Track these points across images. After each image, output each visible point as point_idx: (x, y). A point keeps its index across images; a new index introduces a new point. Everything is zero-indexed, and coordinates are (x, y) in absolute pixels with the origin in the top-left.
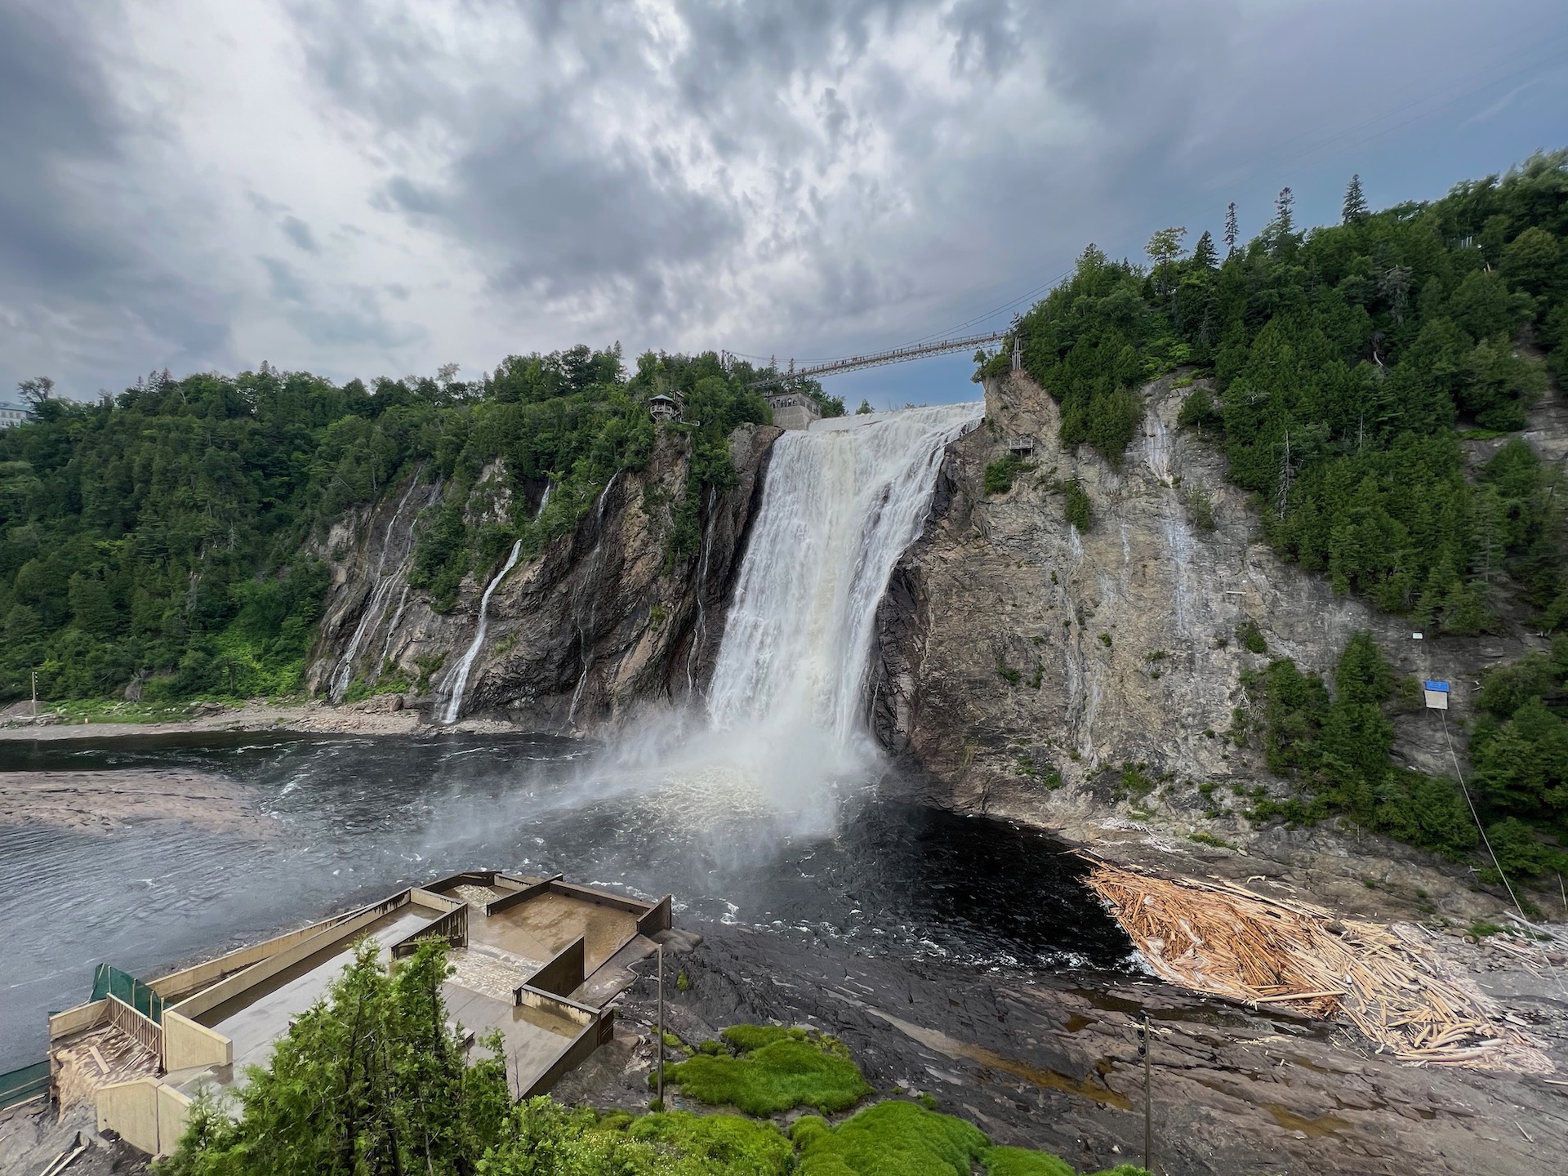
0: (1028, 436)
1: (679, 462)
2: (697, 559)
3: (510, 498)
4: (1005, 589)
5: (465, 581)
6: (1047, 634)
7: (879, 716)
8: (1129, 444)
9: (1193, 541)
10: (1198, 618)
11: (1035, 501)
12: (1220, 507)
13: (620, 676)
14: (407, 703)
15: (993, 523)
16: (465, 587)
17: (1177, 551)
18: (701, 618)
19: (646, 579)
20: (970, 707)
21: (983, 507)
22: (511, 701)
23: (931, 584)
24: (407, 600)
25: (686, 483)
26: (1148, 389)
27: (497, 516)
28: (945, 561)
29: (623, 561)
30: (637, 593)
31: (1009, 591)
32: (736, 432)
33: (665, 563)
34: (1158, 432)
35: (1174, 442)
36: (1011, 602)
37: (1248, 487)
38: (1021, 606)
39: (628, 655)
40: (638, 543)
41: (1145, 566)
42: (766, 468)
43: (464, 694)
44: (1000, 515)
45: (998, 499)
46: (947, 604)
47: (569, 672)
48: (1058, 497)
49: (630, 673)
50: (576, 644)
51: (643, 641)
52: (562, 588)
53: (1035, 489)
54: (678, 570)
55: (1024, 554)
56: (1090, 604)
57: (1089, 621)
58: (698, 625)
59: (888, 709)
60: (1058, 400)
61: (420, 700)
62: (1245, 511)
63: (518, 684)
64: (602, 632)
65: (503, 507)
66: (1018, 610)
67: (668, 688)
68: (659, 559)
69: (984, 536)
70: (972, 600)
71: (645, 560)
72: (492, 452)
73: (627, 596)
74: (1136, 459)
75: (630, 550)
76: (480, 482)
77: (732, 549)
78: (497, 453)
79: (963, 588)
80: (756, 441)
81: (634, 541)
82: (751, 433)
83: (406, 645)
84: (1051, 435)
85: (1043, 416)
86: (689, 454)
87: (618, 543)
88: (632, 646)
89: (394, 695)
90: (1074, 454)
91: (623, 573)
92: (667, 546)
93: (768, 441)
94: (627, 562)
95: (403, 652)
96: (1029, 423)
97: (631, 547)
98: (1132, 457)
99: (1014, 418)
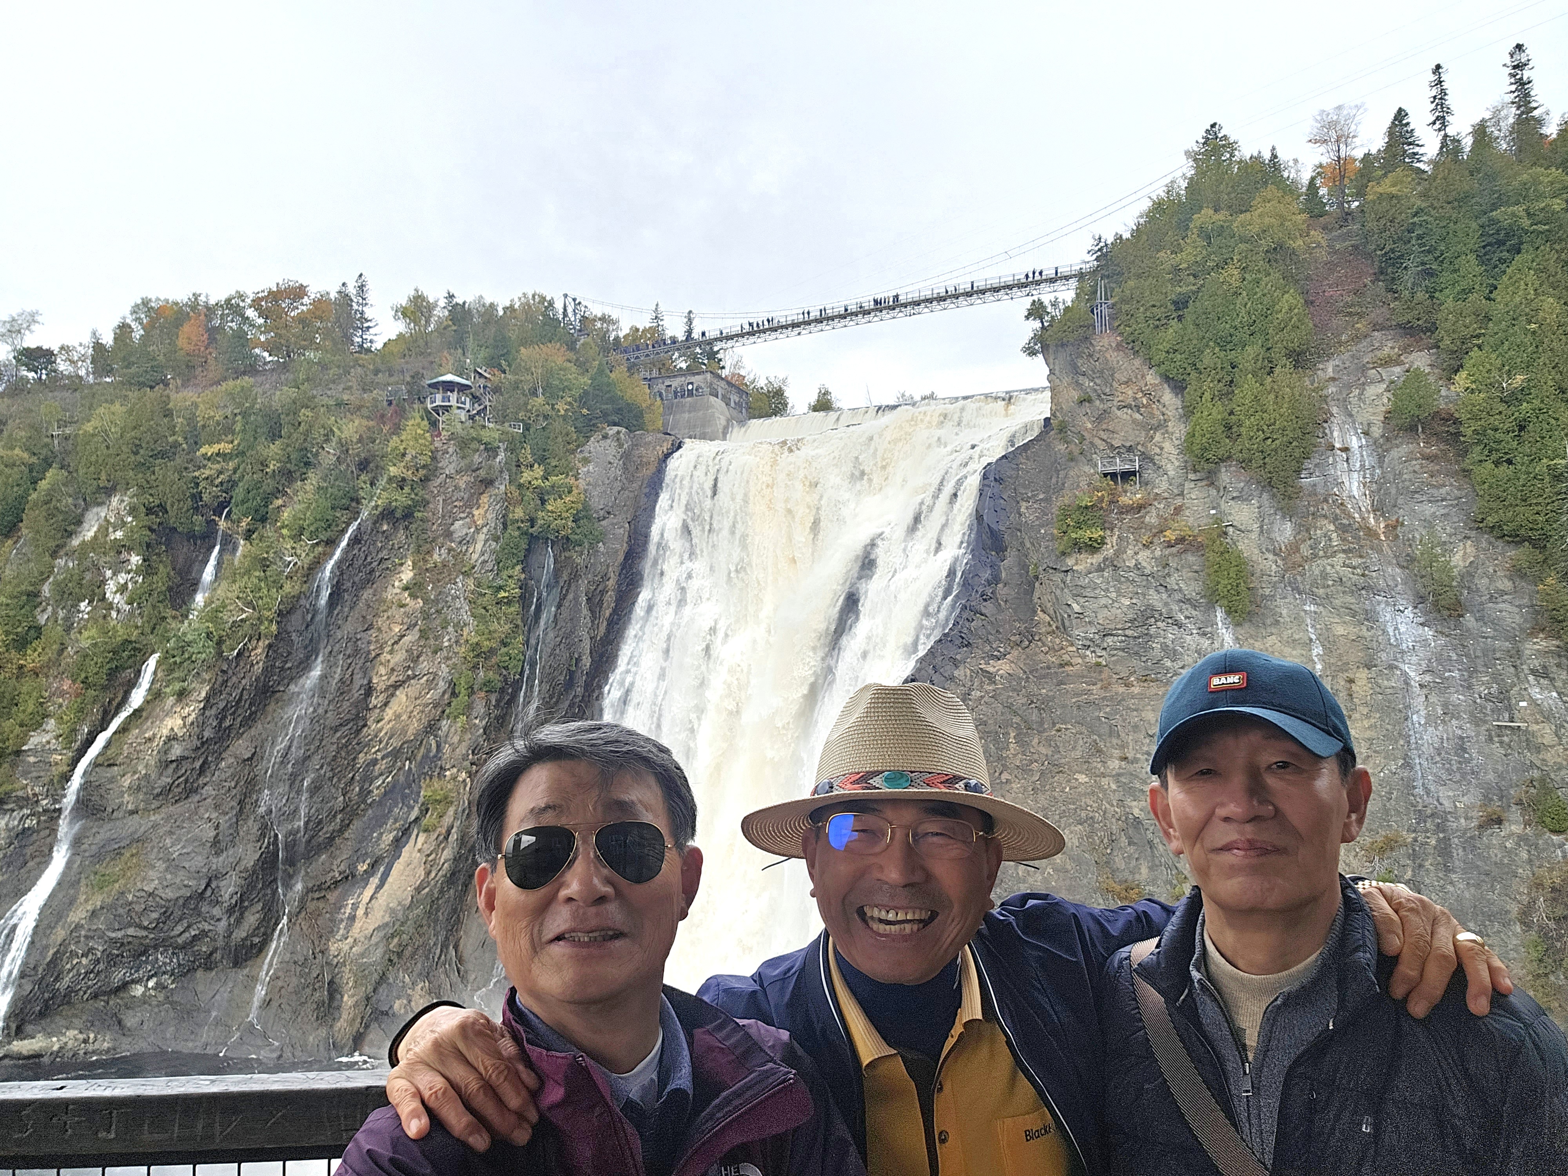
0: (1130, 449)
1: (484, 499)
3: (137, 572)
4: (1105, 730)
5: (36, 740)
8: (1307, 464)
9: (1429, 633)
10: (1449, 771)
11: (1150, 566)
12: (1469, 574)
13: (358, 924)
15: (1076, 608)
17: (1403, 652)
19: (414, 726)
21: (1057, 577)
22: (125, 986)
25: (496, 539)
26: (1329, 368)
27: (110, 606)
28: (990, 677)
29: (369, 690)
30: (396, 754)
31: (1113, 732)
32: (594, 446)
33: (454, 694)
34: (1354, 443)
35: (1381, 459)
36: (1117, 753)
37: (1515, 538)
39: (375, 881)
40: (399, 657)
41: (1351, 681)
42: (649, 512)
43: (22, 975)
44: (1088, 592)
45: (1083, 562)
47: (252, 919)
49: (379, 916)
50: (268, 861)
51: (406, 851)
52: (241, 747)
53: (1148, 544)
54: (479, 708)
55: (1135, 662)
60: (1179, 387)
62: (1510, 579)
63: (141, 952)
64: (321, 836)
65: (122, 589)
66: (1131, 768)
67: (456, 947)
68: (442, 685)
69: (1063, 628)
70: (1044, 751)
71: (414, 688)
72: (103, 476)
73: (375, 762)
74: (1320, 490)
75: (383, 670)
76: (76, 542)
77: (587, 662)
78: (115, 485)
79: (1028, 728)
80: (631, 460)
81: (391, 652)
82: (620, 445)
84: (1170, 449)
85: (1153, 415)
86: (501, 485)
87: (358, 657)
88: (381, 864)
90: (1214, 482)
91: (368, 715)
92: (459, 661)
93: (654, 460)
94: (377, 695)
96: (1129, 426)
97: (385, 664)
98: (1314, 485)
99: (1102, 418)
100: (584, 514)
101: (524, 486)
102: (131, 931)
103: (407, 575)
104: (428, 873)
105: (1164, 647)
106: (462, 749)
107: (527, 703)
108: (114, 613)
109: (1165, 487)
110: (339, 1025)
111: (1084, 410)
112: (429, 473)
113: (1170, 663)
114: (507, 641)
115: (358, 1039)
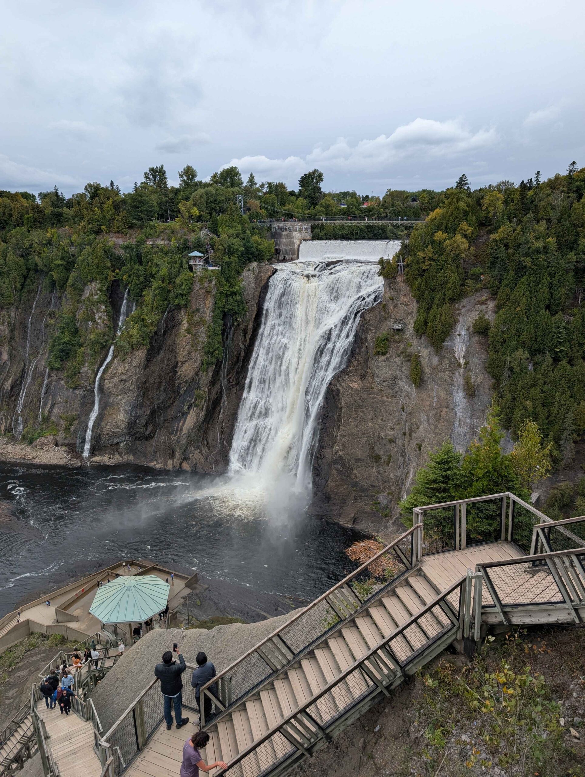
0: (401, 320)
1: (209, 297)
2: (222, 362)
3: (104, 312)
4: (378, 411)
5: (83, 369)
6: (396, 438)
7: (315, 468)
8: (446, 339)
11: (399, 363)
13: (179, 432)
14: (60, 442)
15: (377, 372)
16: (84, 373)
18: (225, 397)
19: (191, 374)
20: (355, 471)
21: (373, 361)
23: (343, 402)
24: (49, 376)
25: (213, 312)
26: (465, 302)
27: (97, 323)
28: (352, 389)
29: (177, 363)
30: (187, 382)
31: (380, 411)
32: (245, 273)
33: (203, 364)
35: (469, 340)
36: (381, 418)
37: (493, 376)
38: (385, 421)
39: (183, 420)
40: (185, 353)
41: (441, 411)
42: (264, 299)
43: (92, 439)
44: (380, 368)
45: (380, 358)
46: (350, 414)
47: (150, 429)
48: (409, 363)
49: (184, 431)
50: (153, 412)
51: (191, 412)
53: (399, 356)
54: (210, 369)
55: (391, 391)
56: (415, 427)
57: (414, 435)
58: (223, 400)
59: (319, 466)
60: (418, 302)
61: (66, 441)
62: (489, 389)
64: (168, 404)
65: (100, 318)
66: (383, 423)
67: (206, 440)
68: (199, 362)
69: (373, 376)
70: (361, 414)
71: (190, 362)
72: (89, 277)
73: (181, 383)
75: (181, 357)
76: (83, 298)
77: (243, 354)
78: (93, 279)
79: (358, 407)
80: (257, 279)
81: (183, 351)
82: (254, 273)
83: (53, 406)
84: (412, 323)
85: (409, 309)
86: (214, 292)
87: (173, 352)
88: (185, 415)
89: (51, 437)
90: (420, 338)
91: (177, 370)
92: (203, 354)
93: (266, 278)
94: (180, 364)
95: (52, 410)
96: (402, 312)
97: (182, 355)
98: (448, 346)
99: (395, 306)
100: (241, 303)
101: (221, 293)
102: (118, 430)
103: (185, 325)
104: (197, 419)
105: (399, 387)
106: (206, 382)
107: (225, 367)
108: (99, 326)
109: (408, 336)
110: (175, 460)
111: (391, 302)
112: (190, 290)
113: (400, 393)
114: (217, 348)
115: (181, 464)
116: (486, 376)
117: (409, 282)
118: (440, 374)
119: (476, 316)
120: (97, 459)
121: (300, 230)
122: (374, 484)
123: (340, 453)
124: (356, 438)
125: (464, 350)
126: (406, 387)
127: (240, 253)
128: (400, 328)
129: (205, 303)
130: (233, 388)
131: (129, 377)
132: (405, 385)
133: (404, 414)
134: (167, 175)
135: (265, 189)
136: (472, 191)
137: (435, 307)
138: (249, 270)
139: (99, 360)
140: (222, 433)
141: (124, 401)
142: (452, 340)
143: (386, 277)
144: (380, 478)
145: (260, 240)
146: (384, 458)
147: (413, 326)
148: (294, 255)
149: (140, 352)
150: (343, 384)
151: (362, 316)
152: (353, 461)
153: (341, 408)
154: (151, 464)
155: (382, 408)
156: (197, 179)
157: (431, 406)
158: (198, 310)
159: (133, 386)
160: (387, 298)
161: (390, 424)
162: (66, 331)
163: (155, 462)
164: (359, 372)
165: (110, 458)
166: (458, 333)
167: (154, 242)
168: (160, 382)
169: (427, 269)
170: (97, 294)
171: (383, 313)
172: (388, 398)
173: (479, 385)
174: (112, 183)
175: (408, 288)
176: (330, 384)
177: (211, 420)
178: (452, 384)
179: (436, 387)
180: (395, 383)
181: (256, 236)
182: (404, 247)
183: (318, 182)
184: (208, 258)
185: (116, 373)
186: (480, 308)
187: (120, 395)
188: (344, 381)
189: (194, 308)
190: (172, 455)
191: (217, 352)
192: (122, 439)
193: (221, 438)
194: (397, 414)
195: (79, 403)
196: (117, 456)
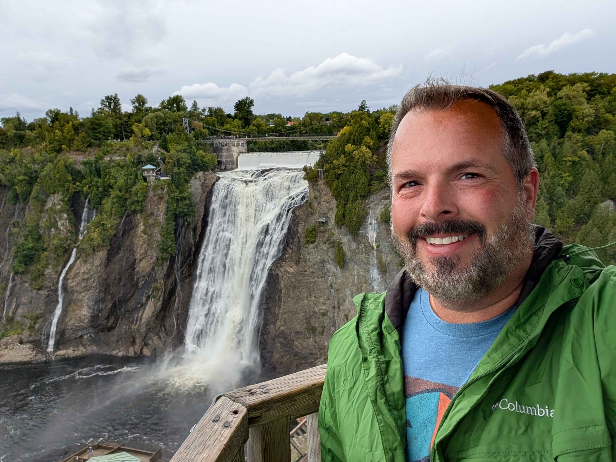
0: (324, 214)
1: (162, 202)
2: (175, 257)
3: (66, 219)
4: (312, 289)
5: (47, 271)
6: (327, 312)
7: (261, 343)
8: (361, 228)
11: (325, 249)
13: (139, 322)
14: (25, 340)
15: (308, 257)
16: (48, 275)
18: (179, 288)
19: (148, 269)
20: (296, 343)
21: (304, 248)
23: (282, 284)
24: (13, 280)
25: (166, 215)
26: (373, 198)
27: (60, 230)
28: (289, 273)
29: (135, 260)
30: (144, 276)
31: (313, 290)
32: (192, 181)
33: (158, 260)
35: (379, 227)
36: (314, 295)
38: (317, 298)
39: (142, 310)
40: (142, 251)
41: (362, 286)
42: (210, 202)
43: (56, 335)
44: (311, 254)
45: (310, 246)
46: (288, 295)
47: (112, 320)
48: (333, 249)
49: (144, 320)
50: (114, 306)
51: (149, 302)
53: (325, 243)
54: (165, 264)
55: (320, 272)
56: (342, 300)
57: (342, 307)
58: (177, 290)
59: (265, 341)
60: (336, 199)
61: (31, 339)
64: (127, 298)
65: (63, 225)
66: (317, 299)
67: (164, 326)
68: (155, 258)
69: (305, 261)
70: (298, 294)
71: (147, 259)
72: (51, 189)
73: (139, 278)
74: (364, 234)
75: (138, 255)
76: (46, 208)
77: (194, 249)
78: (55, 191)
79: (295, 287)
80: (203, 185)
81: (140, 250)
82: (200, 181)
83: (17, 307)
84: (333, 216)
85: (330, 205)
86: (166, 198)
87: (132, 251)
88: (143, 305)
89: (16, 336)
90: (341, 228)
91: (135, 266)
92: (158, 251)
93: (211, 185)
94: (137, 261)
95: (16, 311)
96: (325, 208)
97: (139, 252)
98: (362, 233)
99: (319, 204)
100: (190, 206)
101: (173, 198)
102: (81, 324)
103: (142, 227)
104: (155, 308)
105: (327, 269)
106: (161, 275)
107: (178, 261)
108: (62, 232)
109: (331, 227)
110: (136, 347)
111: (315, 200)
112: (145, 197)
113: (328, 274)
114: (171, 246)
115: (141, 350)
116: (394, 255)
117: (328, 184)
118: (359, 256)
119: (382, 209)
120: (61, 352)
121: (238, 145)
122: (312, 352)
123: (282, 328)
124: (295, 314)
125: (375, 236)
126: (333, 268)
127: (187, 165)
128: (324, 221)
129: (158, 208)
130: (186, 279)
131: (91, 276)
132: (332, 267)
133: (332, 290)
134: (120, 102)
135: (207, 113)
136: (371, 112)
137: (350, 203)
138: (196, 178)
139: (62, 262)
140: (177, 319)
141: (87, 297)
142: (365, 228)
143: (310, 181)
144: (317, 347)
145: (204, 153)
146: (319, 329)
147: (334, 218)
148: (234, 165)
149: (101, 253)
150: (281, 269)
151: (293, 212)
152: (294, 334)
153: (281, 290)
154: (114, 353)
155: (315, 287)
156: (147, 105)
157: (353, 282)
158: (152, 214)
159: (95, 283)
160: (312, 197)
161: (322, 300)
162: (30, 238)
163: (117, 350)
164: (294, 258)
165: (74, 350)
166: (369, 222)
167: (111, 158)
168: (120, 279)
169: (342, 174)
170: (59, 204)
171: (310, 210)
172: (318, 278)
173: (389, 263)
174: (71, 109)
175: (328, 189)
176: (270, 270)
177: (168, 309)
178: (368, 264)
179: (356, 266)
180: (324, 266)
181: (201, 151)
182: (323, 157)
183: (249, 107)
184: (160, 170)
185: (79, 273)
186: (385, 203)
187: (83, 292)
188: (281, 266)
189: (149, 212)
190: (133, 343)
191: (170, 249)
192: (85, 332)
193: (177, 324)
194: (327, 291)
195: (43, 302)
196: (81, 348)
